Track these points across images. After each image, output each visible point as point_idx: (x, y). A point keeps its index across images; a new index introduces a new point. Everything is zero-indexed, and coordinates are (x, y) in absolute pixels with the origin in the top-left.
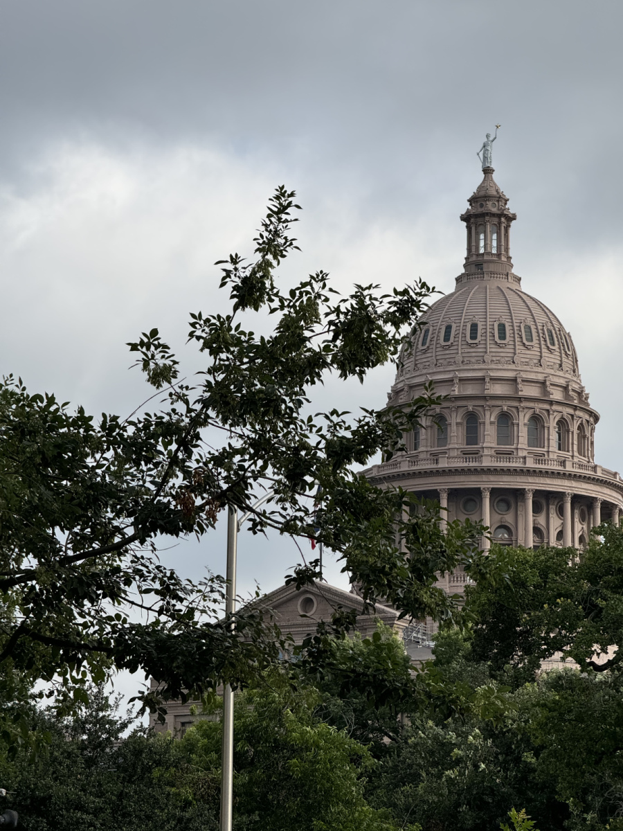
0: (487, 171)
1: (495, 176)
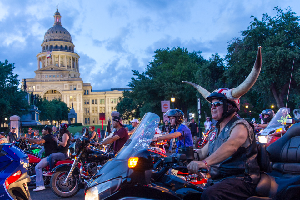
1: (58, 11)
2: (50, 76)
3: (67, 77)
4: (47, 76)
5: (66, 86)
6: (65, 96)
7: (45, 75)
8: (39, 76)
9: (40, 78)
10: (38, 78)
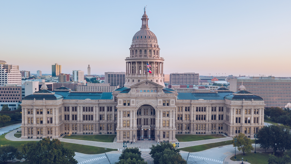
0: (145, 12)
1: (146, 13)
2: (145, 91)
3: (161, 92)
4: (141, 91)
5: (160, 102)
6: (158, 112)
7: (140, 90)
8: (134, 90)
9: (135, 93)
10: (133, 93)
